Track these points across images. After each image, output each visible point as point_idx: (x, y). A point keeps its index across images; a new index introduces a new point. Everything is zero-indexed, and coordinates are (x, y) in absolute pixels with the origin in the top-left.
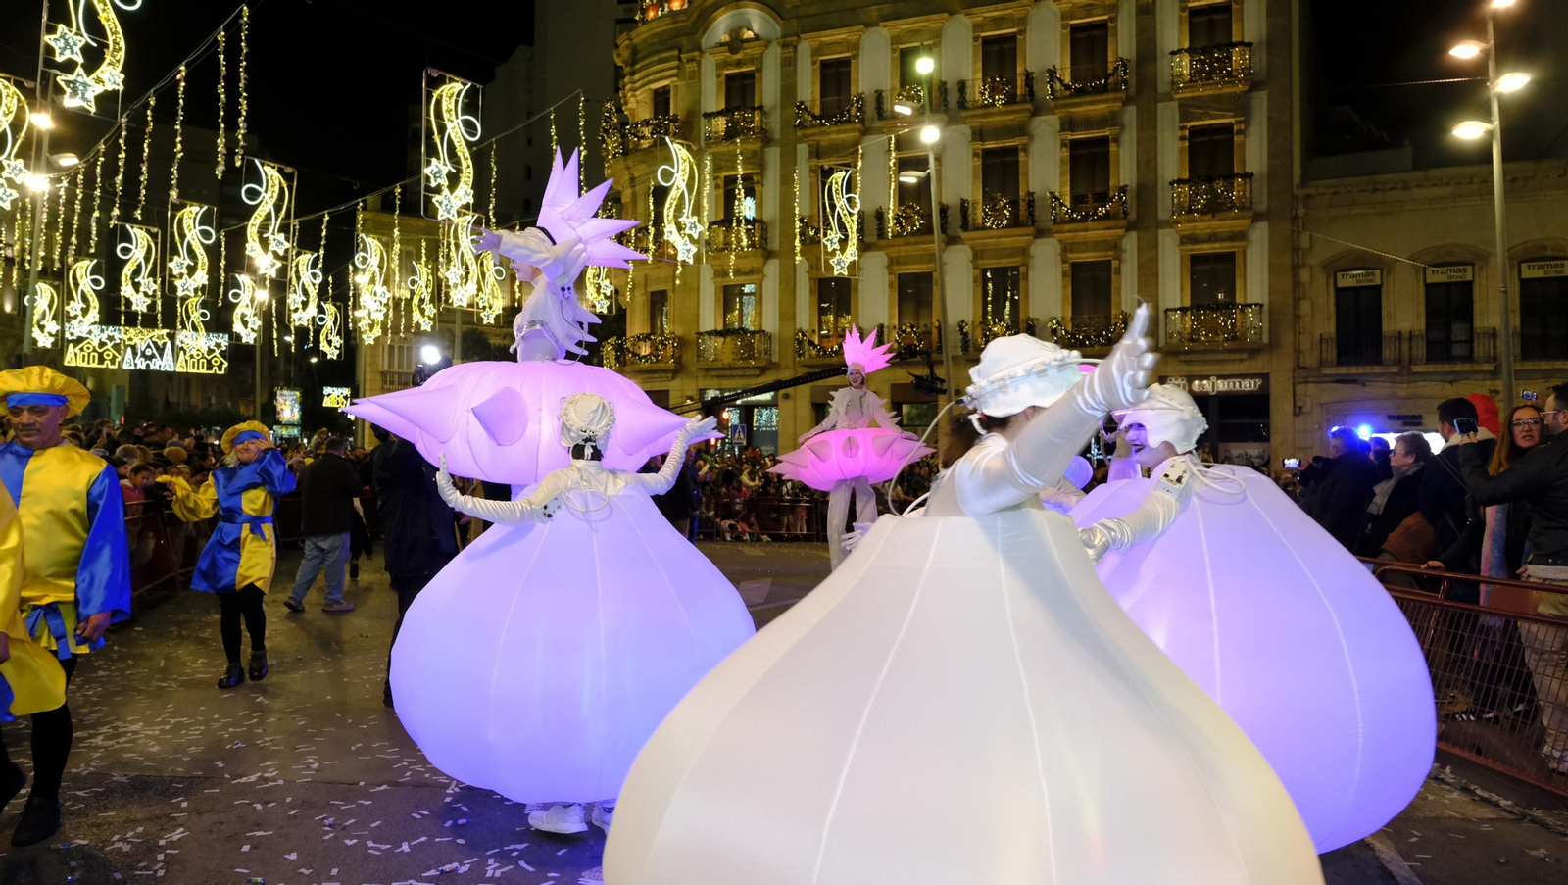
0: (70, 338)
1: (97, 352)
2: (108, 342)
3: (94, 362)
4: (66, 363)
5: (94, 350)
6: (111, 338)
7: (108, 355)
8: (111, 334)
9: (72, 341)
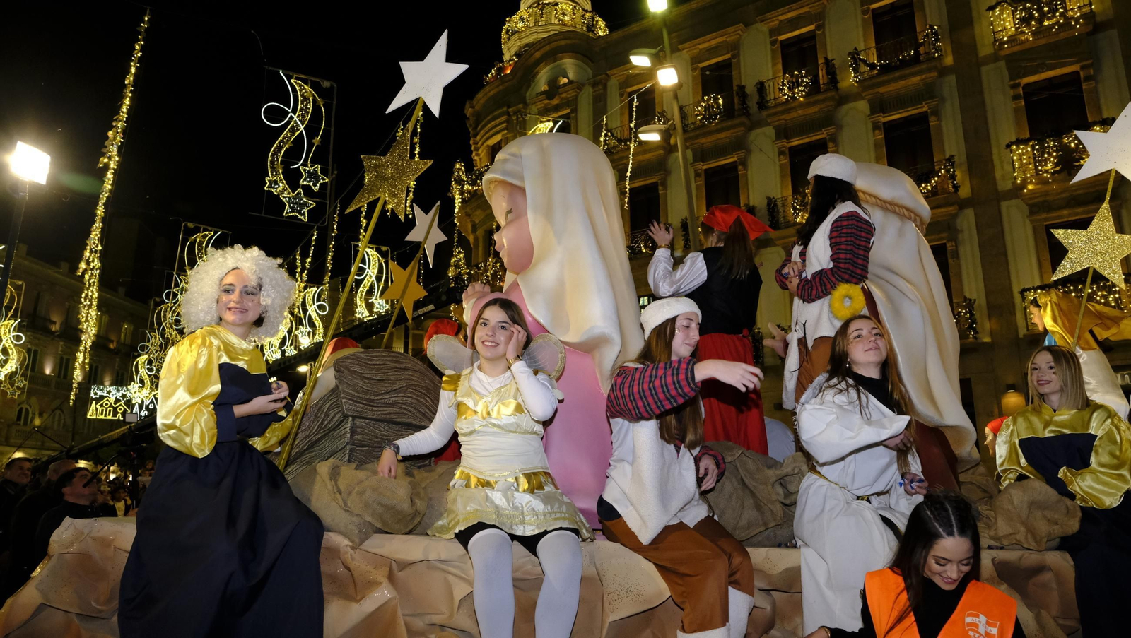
0: (94, 397)
1: (113, 407)
2: (121, 399)
3: (109, 415)
4: (88, 417)
5: (111, 406)
6: (124, 396)
7: (120, 409)
8: (125, 393)
9: (96, 399)
